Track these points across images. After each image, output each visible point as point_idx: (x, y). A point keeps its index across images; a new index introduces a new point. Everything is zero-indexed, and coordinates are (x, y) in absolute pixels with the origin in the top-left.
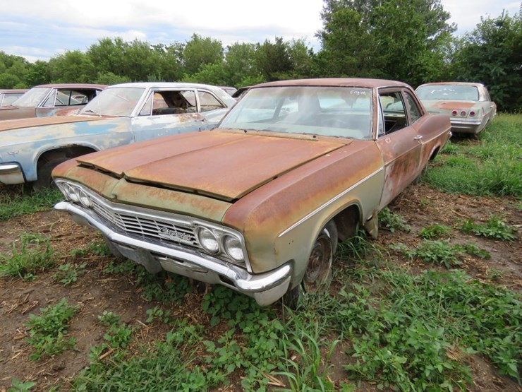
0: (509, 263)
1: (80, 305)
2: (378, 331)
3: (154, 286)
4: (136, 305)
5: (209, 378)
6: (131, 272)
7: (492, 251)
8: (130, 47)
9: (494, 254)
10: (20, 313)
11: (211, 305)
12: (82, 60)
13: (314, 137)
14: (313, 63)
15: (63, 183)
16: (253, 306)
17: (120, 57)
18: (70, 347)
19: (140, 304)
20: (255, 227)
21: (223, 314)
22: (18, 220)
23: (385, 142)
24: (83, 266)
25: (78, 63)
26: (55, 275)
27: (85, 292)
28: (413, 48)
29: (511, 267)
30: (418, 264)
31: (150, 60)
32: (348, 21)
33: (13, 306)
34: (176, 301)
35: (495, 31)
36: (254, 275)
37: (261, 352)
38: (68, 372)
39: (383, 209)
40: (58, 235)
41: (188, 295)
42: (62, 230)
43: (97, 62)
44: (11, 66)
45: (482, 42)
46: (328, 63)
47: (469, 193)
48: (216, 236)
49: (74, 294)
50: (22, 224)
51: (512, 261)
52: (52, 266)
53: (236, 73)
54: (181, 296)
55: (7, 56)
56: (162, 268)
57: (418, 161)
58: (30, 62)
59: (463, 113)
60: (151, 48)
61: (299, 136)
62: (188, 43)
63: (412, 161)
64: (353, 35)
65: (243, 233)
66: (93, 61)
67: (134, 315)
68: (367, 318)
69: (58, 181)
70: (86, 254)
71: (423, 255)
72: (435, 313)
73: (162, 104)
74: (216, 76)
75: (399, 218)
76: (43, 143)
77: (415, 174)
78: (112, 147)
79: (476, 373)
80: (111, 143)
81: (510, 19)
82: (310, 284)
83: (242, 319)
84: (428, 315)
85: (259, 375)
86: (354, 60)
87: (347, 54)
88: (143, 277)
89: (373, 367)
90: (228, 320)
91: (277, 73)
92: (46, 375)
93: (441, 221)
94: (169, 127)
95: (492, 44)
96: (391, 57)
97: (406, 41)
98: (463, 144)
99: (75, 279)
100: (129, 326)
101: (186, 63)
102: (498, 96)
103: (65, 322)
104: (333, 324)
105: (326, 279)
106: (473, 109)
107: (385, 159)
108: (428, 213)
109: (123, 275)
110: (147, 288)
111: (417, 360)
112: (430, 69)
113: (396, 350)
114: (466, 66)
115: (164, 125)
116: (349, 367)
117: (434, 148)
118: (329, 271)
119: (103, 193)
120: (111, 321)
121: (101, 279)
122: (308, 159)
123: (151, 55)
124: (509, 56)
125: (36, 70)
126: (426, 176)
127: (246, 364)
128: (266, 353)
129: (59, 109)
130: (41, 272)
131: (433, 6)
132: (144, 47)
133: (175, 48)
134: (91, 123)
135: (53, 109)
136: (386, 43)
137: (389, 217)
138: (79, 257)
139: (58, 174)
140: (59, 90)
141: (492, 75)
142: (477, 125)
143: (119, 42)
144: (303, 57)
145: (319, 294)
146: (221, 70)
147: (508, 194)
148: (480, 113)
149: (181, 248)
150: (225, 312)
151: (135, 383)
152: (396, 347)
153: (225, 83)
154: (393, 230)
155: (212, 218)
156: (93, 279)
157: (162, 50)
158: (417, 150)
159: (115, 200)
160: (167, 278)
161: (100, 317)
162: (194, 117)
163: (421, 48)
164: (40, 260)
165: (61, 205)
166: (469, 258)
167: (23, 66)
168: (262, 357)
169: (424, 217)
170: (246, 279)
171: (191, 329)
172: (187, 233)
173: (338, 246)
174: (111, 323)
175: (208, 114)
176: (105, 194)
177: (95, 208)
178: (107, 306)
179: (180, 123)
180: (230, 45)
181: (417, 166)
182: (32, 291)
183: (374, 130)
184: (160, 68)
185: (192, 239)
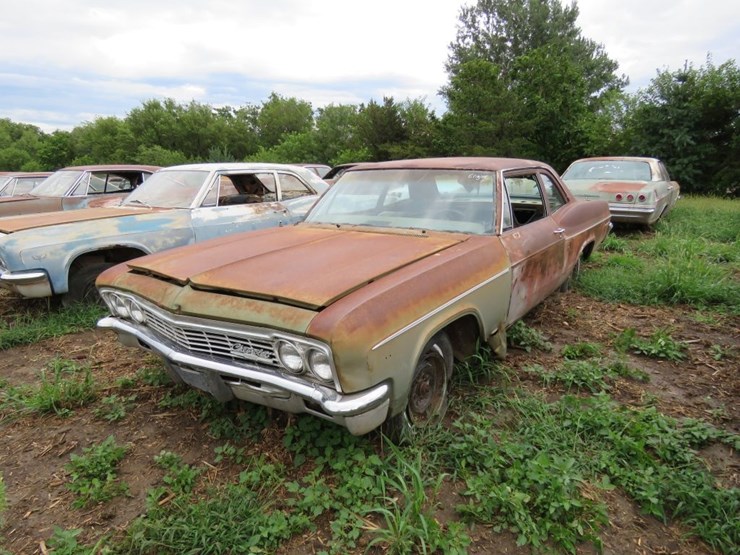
0: (671, 388)
1: (130, 445)
2: (498, 467)
3: (223, 420)
4: (201, 444)
5: (291, 522)
6: (194, 405)
7: (652, 373)
8: (186, 112)
9: (655, 376)
10: (55, 456)
11: (294, 441)
12: (119, 129)
13: (424, 232)
14: (434, 131)
15: (109, 294)
16: (346, 440)
17: (170, 124)
18: (121, 493)
19: (205, 442)
20: (344, 338)
21: (309, 451)
22: (44, 344)
23: (512, 238)
24: (133, 398)
25: (113, 134)
26: (97, 410)
27: (135, 430)
28: (570, 109)
29: (674, 392)
30: (557, 389)
31: (212, 128)
32: (481, 76)
33: (46, 448)
34: (251, 438)
35: (677, 88)
36: (345, 395)
37: (354, 491)
38: (120, 520)
39: (515, 323)
40: (97, 361)
41: (266, 430)
42: (102, 356)
43: (138, 132)
44: (19, 137)
45: (661, 102)
46: (455, 131)
47: (632, 301)
48: (300, 350)
49: (122, 432)
50: (48, 350)
51: (675, 385)
52: (92, 399)
53: (331, 146)
54: (257, 432)
55: (14, 125)
56: (234, 396)
57: (561, 260)
58: (46, 133)
59: (630, 198)
60: (214, 112)
61: (405, 232)
62: (265, 105)
63: (552, 261)
64: (488, 94)
65: (330, 344)
66: (133, 130)
67: (199, 455)
68: (487, 452)
69: (103, 291)
70: (135, 384)
71: (563, 378)
72: (571, 446)
73: (231, 190)
74: (302, 149)
75: (537, 334)
76: (78, 243)
77: (559, 278)
78: (167, 248)
79: (615, 512)
80: (165, 242)
81: (695, 72)
82: (419, 414)
83: (333, 456)
84: (562, 448)
85: (351, 517)
86: (491, 127)
87: (481, 118)
88: (209, 409)
89: (490, 508)
90: (316, 457)
91: (387, 145)
92: (94, 525)
93: (592, 338)
94: (240, 220)
95: (674, 105)
96: (541, 122)
97: (559, 102)
98: (632, 238)
99: (123, 414)
100: (193, 467)
101: (262, 132)
102: (687, 173)
103: (114, 463)
104: (446, 461)
105: (440, 409)
106: (643, 192)
107: (512, 258)
108: (577, 327)
109: (183, 408)
110: (214, 423)
111: (541, 497)
112: (594, 137)
113: (520, 487)
114: (641, 133)
115: (234, 218)
116: (461, 507)
117: (585, 243)
118: (443, 399)
119: (163, 304)
120: (170, 462)
121: (155, 414)
122: (412, 260)
123: (213, 122)
124: (697, 120)
125: (54, 143)
126: (579, 280)
127: (337, 505)
128: (361, 491)
129: (93, 198)
130: (79, 407)
131: (595, 53)
132: (205, 112)
133: (247, 113)
134: (139, 218)
135: (85, 198)
136: (533, 104)
137: (524, 332)
138: (126, 389)
139: (105, 282)
140: (94, 173)
141: (676, 145)
142: (650, 214)
143: (170, 104)
144: (421, 122)
145: (430, 426)
146: (309, 141)
147: (682, 302)
148: (652, 197)
149: (258, 368)
150: (311, 449)
151: (204, 527)
152: (519, 485)
153: (315, 158)
154: (529, 349)
155: (295, 329)
156: (145, 414)
157: (230, 116)
158: (559, 247)
159: (179, 312)
160: (239, 411)
161: (156, 457)
162: (273, 208)
163: (579, 110)
164: (77, 393)
165: (105, 322)
166: (622, 382)
167: (35, 138)
168: (355, 497)
169: (572, 333)
170: (335, 400)
171: (269, 468)
172: (265, 350)
173: (454, 368)
174: (171, 465)
175: (292, 204)
176: (166, 305)
177: (150, 324)
178: (164, 445)
179: (254, 215)
180: (323, 107)
181: (561, 268)
182: (68, 431)
183: (498, 223)
184: (226, 139)
185: (272, 357)
